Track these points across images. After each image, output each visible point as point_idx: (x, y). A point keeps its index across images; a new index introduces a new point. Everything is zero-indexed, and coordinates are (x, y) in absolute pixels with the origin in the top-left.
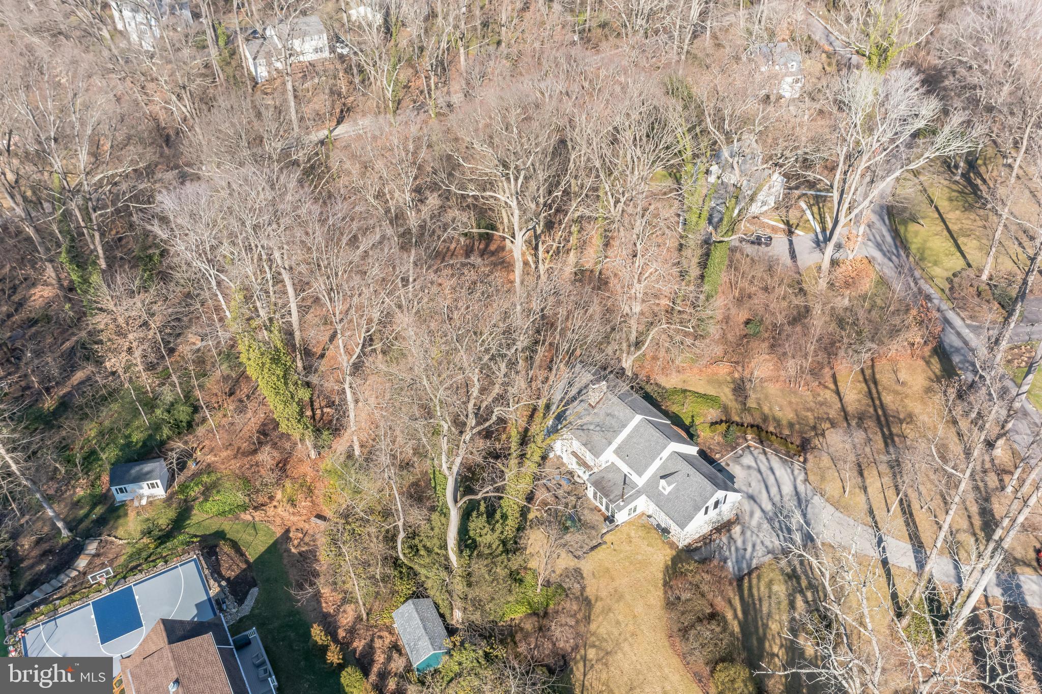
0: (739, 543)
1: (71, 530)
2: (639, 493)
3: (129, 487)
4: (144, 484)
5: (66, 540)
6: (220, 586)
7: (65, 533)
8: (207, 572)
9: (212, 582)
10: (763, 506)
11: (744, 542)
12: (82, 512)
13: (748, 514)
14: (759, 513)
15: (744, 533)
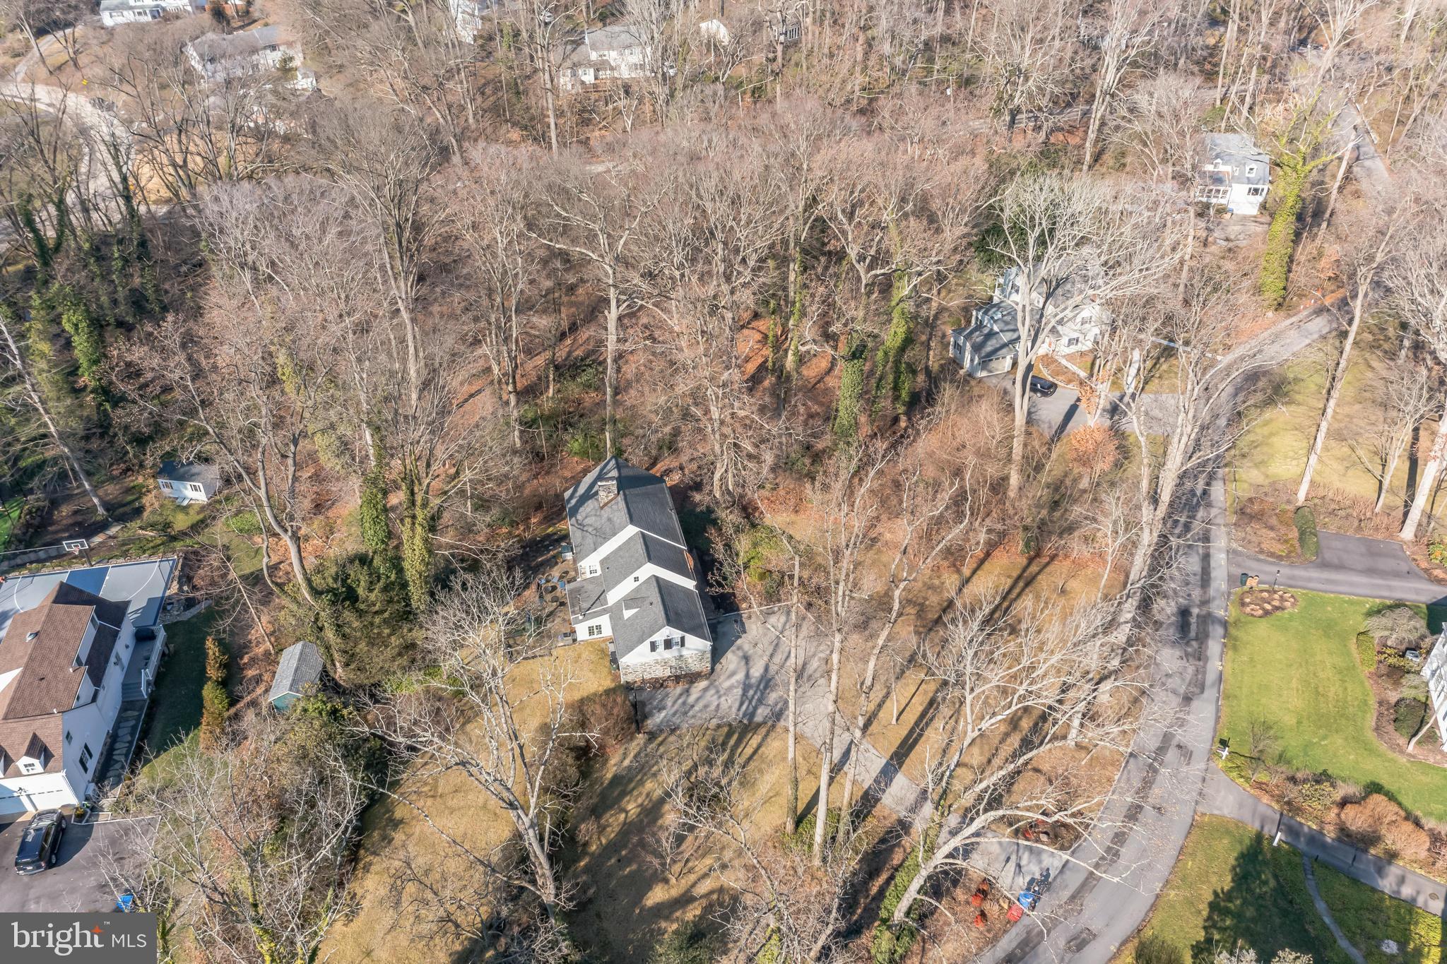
0: (691, 699)
1: (107, 510)
2: (604, 612)
3: (175, 483)
4: (188, 484)
5: (99, 518)
6: (180, 589)
7: (101, 510)
8: (177, 573)
9: (175, 583)
10: (752, 671)
11: (698, 699)
12: (130, 498)
13: (728, 673)
14: (740, 676)
15: (706, 690)
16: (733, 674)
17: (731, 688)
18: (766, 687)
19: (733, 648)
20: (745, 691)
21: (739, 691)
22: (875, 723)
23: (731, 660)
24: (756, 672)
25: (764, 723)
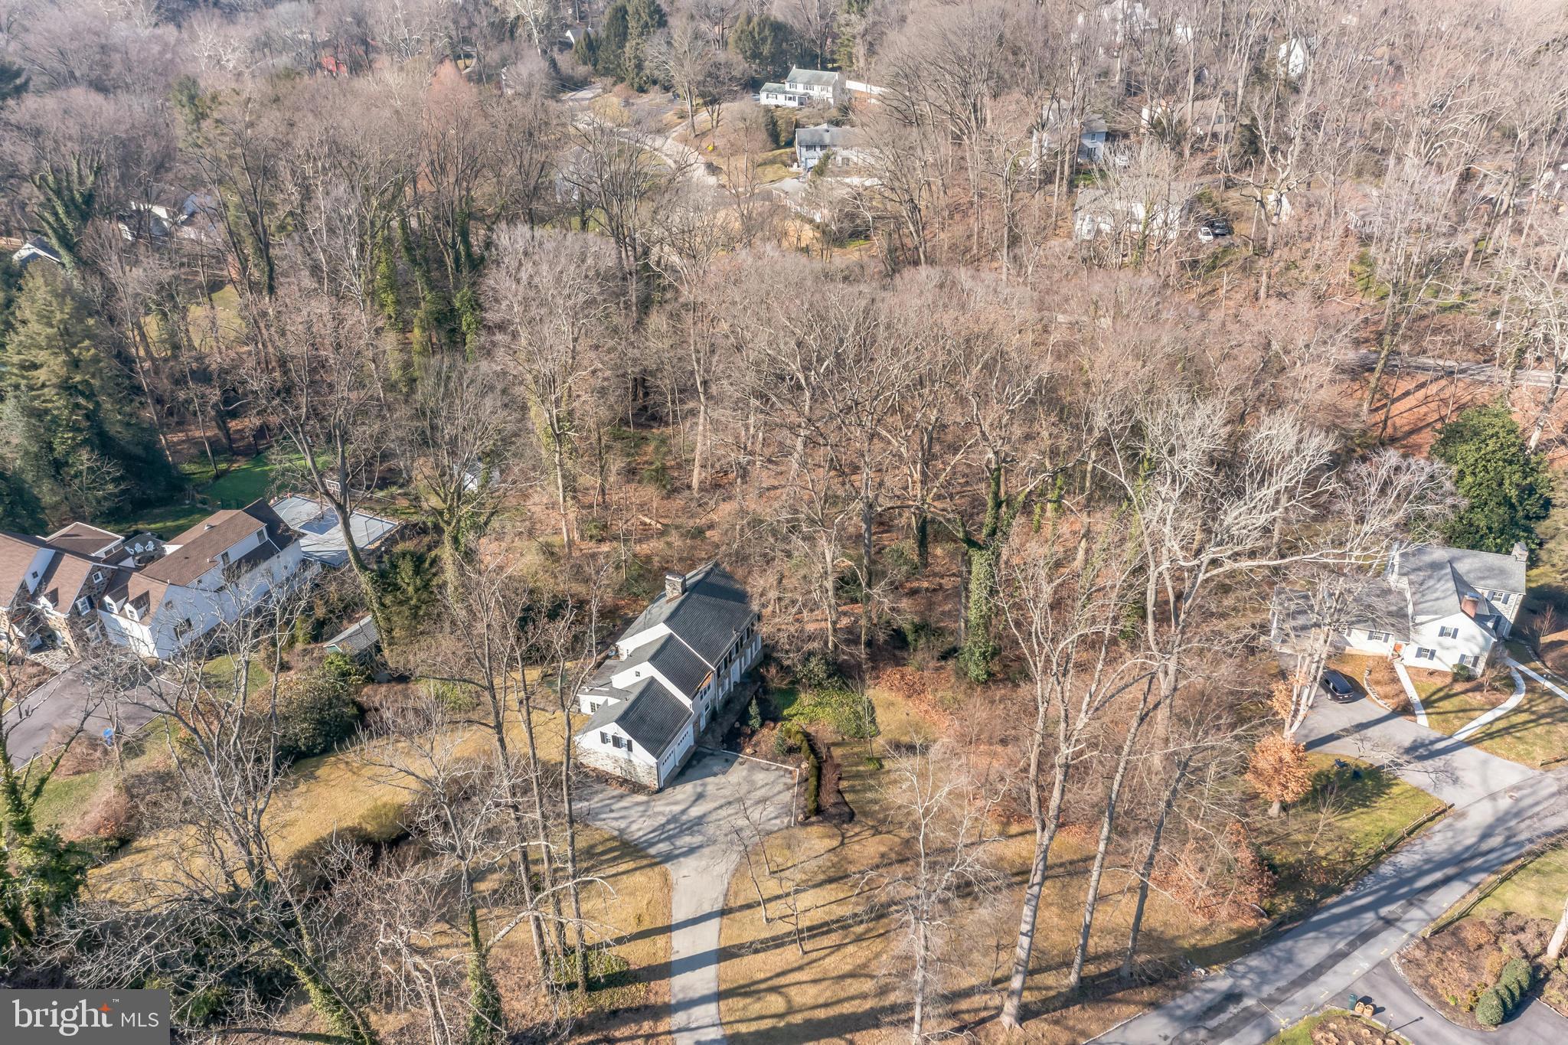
0: (617, 805)
10: (691, 809)
11: (623, 808)
13: (670, 799)
14: (677, 809)
15: (638, 804)
16: (676, 803)
17: (662, 813)
18: (688, 829)
19: (699, 782)
20: (668, 822)
21: (662, 820)
22: (748, 912)
23: (685, 791)
24: (695, 812)
25: (653, 857)
